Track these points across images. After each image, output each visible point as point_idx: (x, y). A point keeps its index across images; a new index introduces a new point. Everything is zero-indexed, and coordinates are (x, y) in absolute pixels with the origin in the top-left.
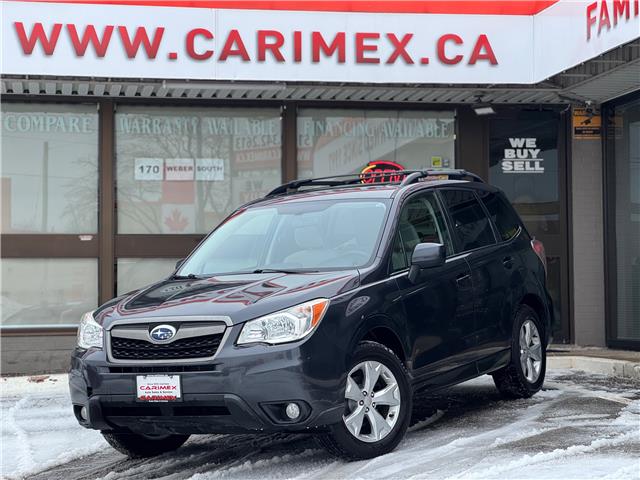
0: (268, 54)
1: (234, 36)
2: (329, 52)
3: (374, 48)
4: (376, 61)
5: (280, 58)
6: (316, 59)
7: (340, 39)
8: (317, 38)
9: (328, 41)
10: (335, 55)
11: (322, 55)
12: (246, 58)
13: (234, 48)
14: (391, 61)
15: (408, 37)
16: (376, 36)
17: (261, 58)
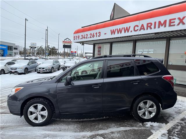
0: (149, 28)
1: (143, 25)
2: (162, 25)
3: (174, 22)
4: (174, 25)
5: (151, 28)
6: (159, 27)
7: (165, 21)
8: (160, 22)
9: (162, 22)
10: (164, 26)
11: (160, 26)
12: (144, 29)
13: (142, 28)
14: (178, 24)
15: (184, 17)
16: (175, 19)
17: (147, 29)
